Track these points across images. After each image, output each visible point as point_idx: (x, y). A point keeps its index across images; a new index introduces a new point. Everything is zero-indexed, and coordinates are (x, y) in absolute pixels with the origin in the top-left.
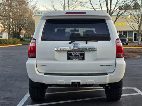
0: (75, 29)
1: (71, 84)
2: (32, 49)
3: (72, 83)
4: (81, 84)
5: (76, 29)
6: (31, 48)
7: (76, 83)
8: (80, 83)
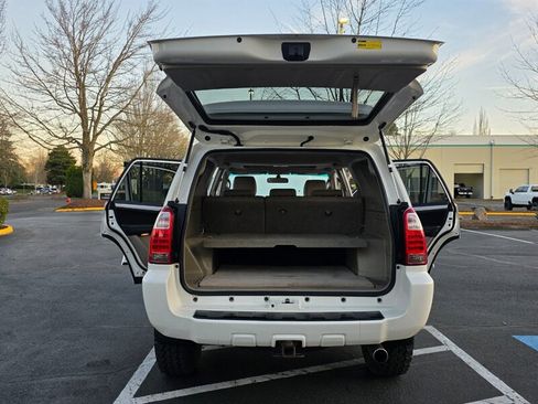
0: (278, 177)
1: (273, 345)
2: (161, 235)
3: (278, 342)
4: (304, 345)
5: (282, 176)
6: (157, 234)
7: (288, 345)
8: (300, 342)
